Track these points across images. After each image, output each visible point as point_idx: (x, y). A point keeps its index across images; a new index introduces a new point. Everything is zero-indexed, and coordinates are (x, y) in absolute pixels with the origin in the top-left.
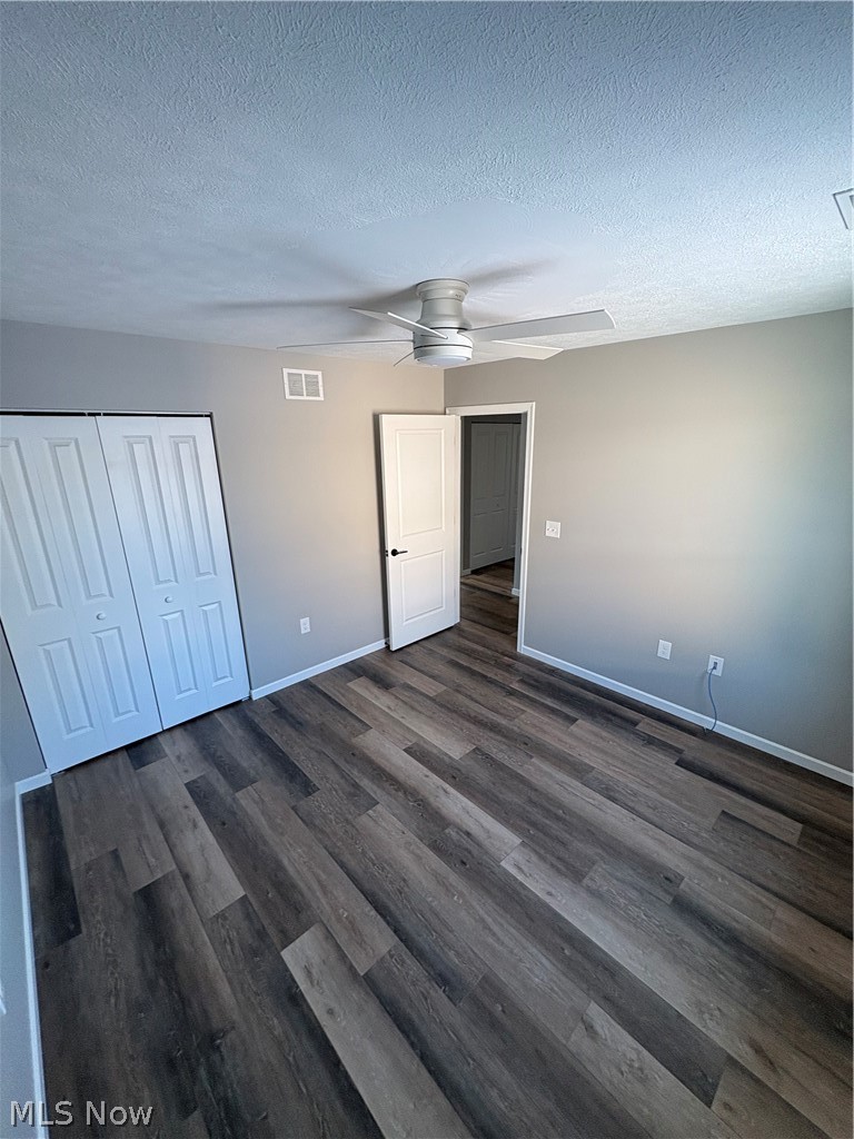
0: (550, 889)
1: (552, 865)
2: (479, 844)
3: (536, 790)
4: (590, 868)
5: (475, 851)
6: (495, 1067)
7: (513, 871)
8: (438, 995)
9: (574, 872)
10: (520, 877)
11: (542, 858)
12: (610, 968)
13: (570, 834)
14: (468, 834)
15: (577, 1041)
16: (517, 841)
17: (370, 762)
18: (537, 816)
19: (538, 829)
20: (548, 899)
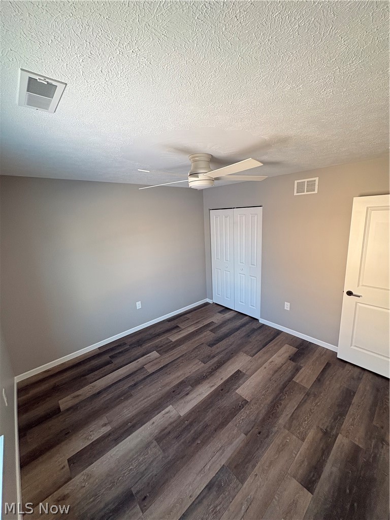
0: (155, 424)
1: (166, 428)
2: (182, 398)
3: (215, 431)
4: (161, 448)
5: (179, 396)
6: (110, 396)
7: (167, 410)
8: (133, 383)
9: (161, 438)
10: (163, 412)
11: (171, 424)
12: (117, 440)
13: (183, 443)
14: (187, 394)
15: (104, 420)
16: (182, 414)
17: (228, 359)
18: (197, 427)
19: (187, 426)
20: (151, 421)
